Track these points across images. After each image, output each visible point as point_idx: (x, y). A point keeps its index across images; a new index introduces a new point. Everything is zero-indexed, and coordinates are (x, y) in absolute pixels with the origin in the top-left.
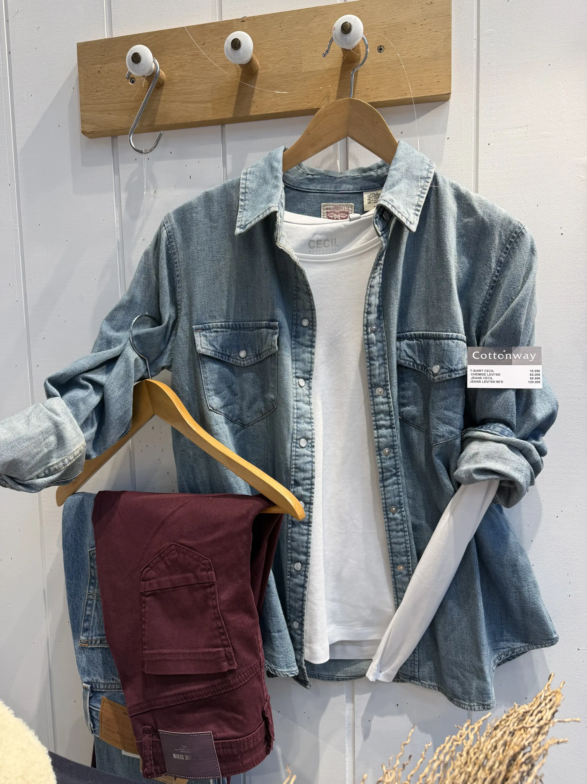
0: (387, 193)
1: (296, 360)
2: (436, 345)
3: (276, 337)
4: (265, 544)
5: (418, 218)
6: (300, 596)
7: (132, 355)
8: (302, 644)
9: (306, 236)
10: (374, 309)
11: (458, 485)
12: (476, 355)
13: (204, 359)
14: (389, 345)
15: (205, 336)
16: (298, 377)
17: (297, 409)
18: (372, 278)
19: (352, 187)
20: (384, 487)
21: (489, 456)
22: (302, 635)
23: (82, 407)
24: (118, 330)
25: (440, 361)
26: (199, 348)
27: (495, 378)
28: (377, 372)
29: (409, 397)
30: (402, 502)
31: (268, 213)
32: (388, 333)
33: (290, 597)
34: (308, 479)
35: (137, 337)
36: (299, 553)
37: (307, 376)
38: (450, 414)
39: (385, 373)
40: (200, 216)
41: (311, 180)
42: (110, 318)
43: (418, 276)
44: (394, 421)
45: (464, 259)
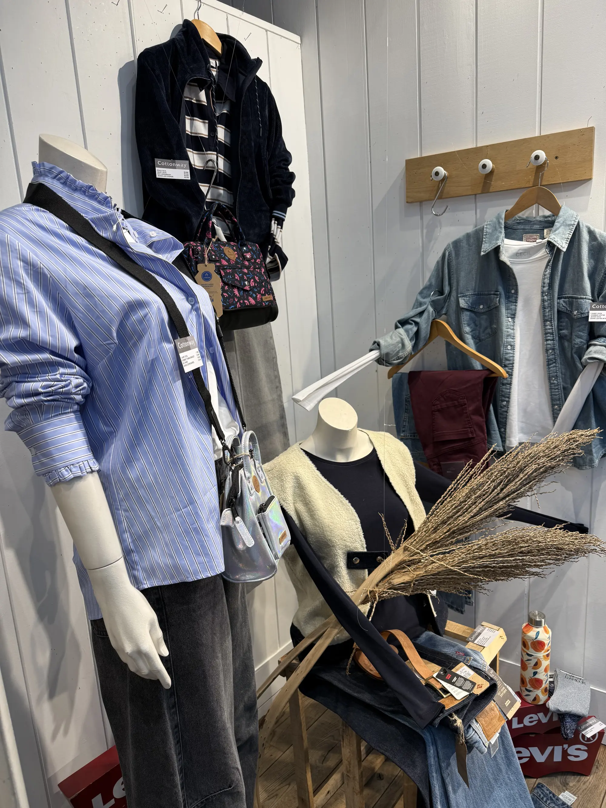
0: (552, 234)
1: (508, 309)
2: (576, 302)
3: (498, 299)
4: (489, 391)
5: (567, 245)
6: (505, 416)
7: (431, 309)
8: (505, 438)
9: (515, 251)
10: (546, 285)
11: (584, 367)
12: (594, 306)
13: (464, 310)
14: (553, 301)
15: (464, 299)
16: (508, 317)
17: (507, 332)
18: (545, 271)
19: (539, 226)
20: (549, 368)
21: (595, 352)
22: (505, 434)
23: (410, 332)
24: (424, 298)
25: (577, 309)
26: (461, 305)
27: (602, 317)
28: (547, 314)
29: (564, 326)
30: (558, 375)
31: (496, 246)
32: (553, 296)
33: (500, 417)
34: (511, 364)
35: (433, 301)
36: (505, 397)
37: (513, 316)
38: (581, 333)
39: (551, 315)
40: (464, 244)
41: (519, 223)
42: (421, 293)
43: (569, 269)
44: (554, 337)
45: (592, 261)
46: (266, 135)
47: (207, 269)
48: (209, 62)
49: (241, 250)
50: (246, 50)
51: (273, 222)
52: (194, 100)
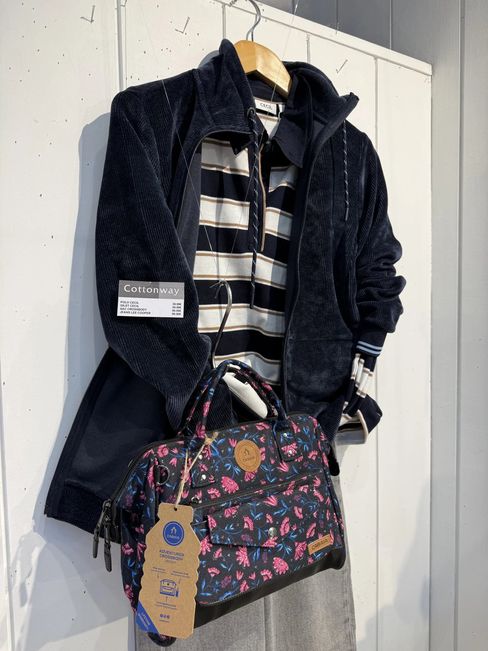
46: (358, 216)
47: (176, 517)
48: (254, 105)
49: (275, 438)
50: (330, 82)
51: (356, 360)
52: (227, 169)
